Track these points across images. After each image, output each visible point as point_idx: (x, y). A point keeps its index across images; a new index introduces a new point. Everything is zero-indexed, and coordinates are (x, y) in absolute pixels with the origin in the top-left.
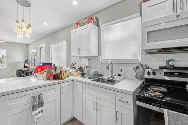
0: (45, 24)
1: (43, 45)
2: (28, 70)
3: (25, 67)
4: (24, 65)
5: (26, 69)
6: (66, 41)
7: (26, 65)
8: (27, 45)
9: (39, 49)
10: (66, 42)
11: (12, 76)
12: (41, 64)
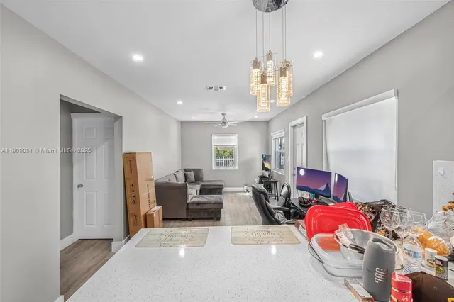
0: (318, 55)
1: (303, 119)
2: (269, 175)
3: (265, 168)
4: (263, 164)
5: (267, 174)
6: (397, 94)
7: (267, 165)
8: (267, 122)
9: (290, 130)
10: (394, 99)
11: (246, 185)
12: (302, 172)
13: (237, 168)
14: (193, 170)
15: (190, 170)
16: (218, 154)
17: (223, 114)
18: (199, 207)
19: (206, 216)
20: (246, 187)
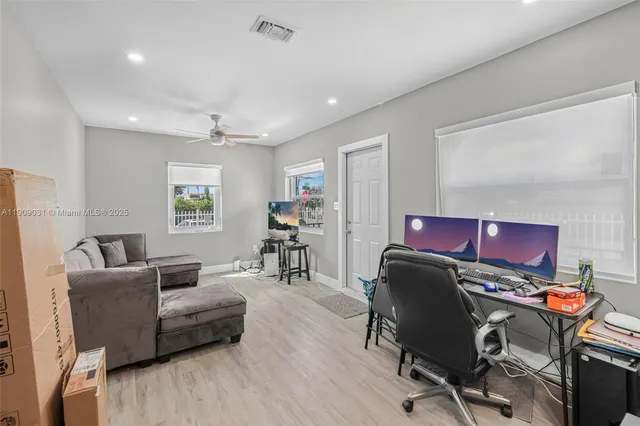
1: (379, 139)
2: (294, 236)
3: (274, 225)
4: (271, 218)
5: (283, 234)
8: (274, 149)
9: (341, 158)
11: (237, 259)
12: (417, 225)
13: (219, 228)
14: (121, 237)
15: (112, 239)
16: (183, 208)
17: (215, 118)
18: (193, 321)
19: (209, 338)
20: (237, 263)
